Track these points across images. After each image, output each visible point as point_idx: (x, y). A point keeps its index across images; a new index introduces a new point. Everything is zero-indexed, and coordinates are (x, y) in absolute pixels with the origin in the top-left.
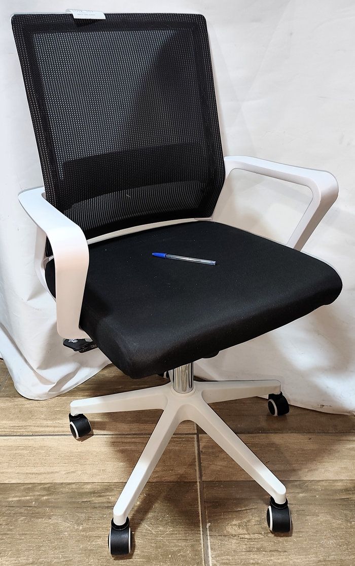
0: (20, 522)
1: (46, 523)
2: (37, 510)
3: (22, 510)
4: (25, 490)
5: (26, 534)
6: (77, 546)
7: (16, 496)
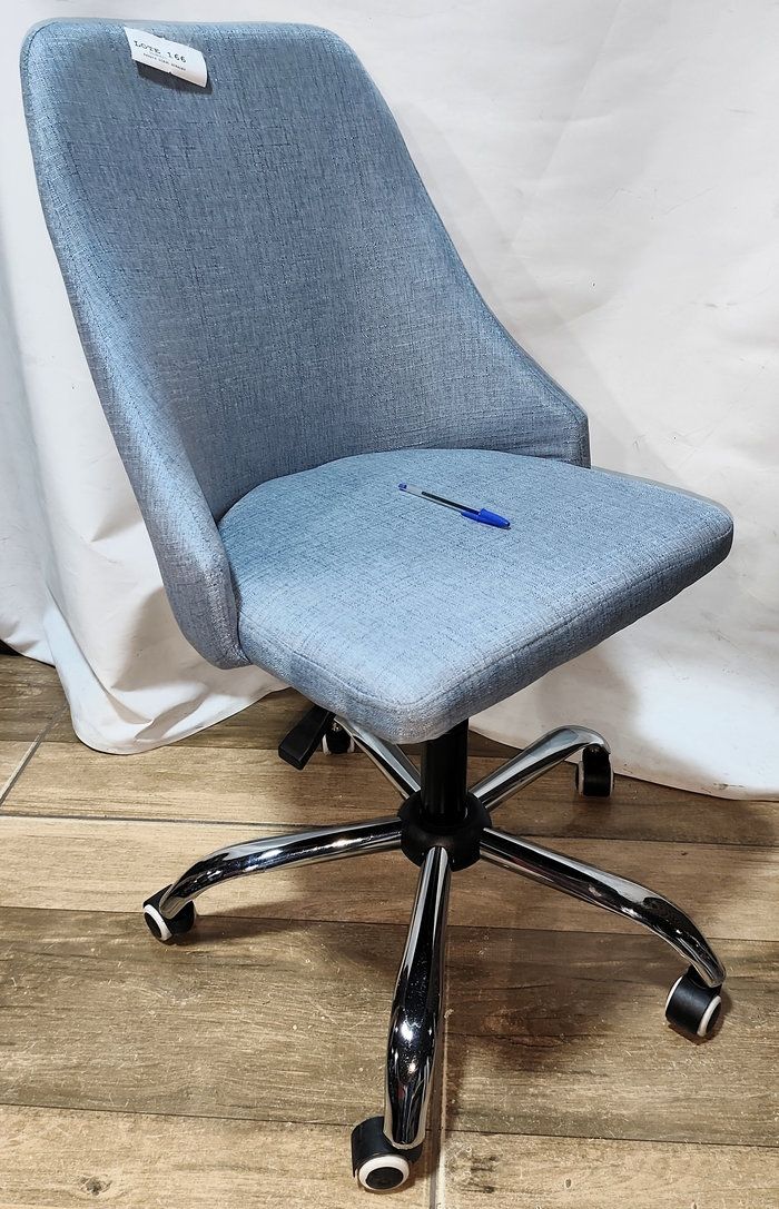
0: (60, 985)
1: (114, 990)
2: (98, 964)
3: (68, 963)
4: (78, 922)
5: (69, 1010)
6: (170, 1039)
7: (59, 935)
